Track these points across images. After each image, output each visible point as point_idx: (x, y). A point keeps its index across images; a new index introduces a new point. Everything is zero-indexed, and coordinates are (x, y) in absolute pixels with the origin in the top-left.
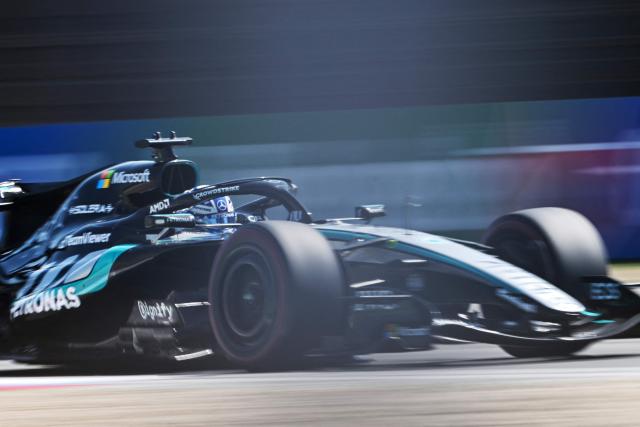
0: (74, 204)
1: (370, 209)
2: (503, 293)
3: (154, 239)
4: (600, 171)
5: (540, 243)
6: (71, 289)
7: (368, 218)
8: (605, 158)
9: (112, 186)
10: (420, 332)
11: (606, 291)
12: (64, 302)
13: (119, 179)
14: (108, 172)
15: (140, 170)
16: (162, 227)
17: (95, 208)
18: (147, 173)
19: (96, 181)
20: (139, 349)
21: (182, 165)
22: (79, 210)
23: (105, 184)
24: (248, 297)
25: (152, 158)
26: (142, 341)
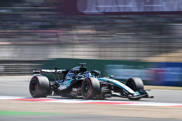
0: (69, 73)
1: (112, 76)
2: (124, 90)
3: (77, 79)
4: (161, 73)
5: (133, 83)
6: (65, 86)
7: (111, 78)
8: (160, 71)
9: (74, 70)
10: (110, 95)
11: (141, 91)
12: (64, 87)
13: (75, 69)
14: (74, 68)
15: (78, 68)
16: (78, 77)
17: (72, 74)
18: (79, 69)
19: (72, 69)
20: (73, 95)
21: (85, 68)
22: (70, 74)
23: (73, 70)
24: (86, 88)
25: (81, 66)
26: (73, 94)
